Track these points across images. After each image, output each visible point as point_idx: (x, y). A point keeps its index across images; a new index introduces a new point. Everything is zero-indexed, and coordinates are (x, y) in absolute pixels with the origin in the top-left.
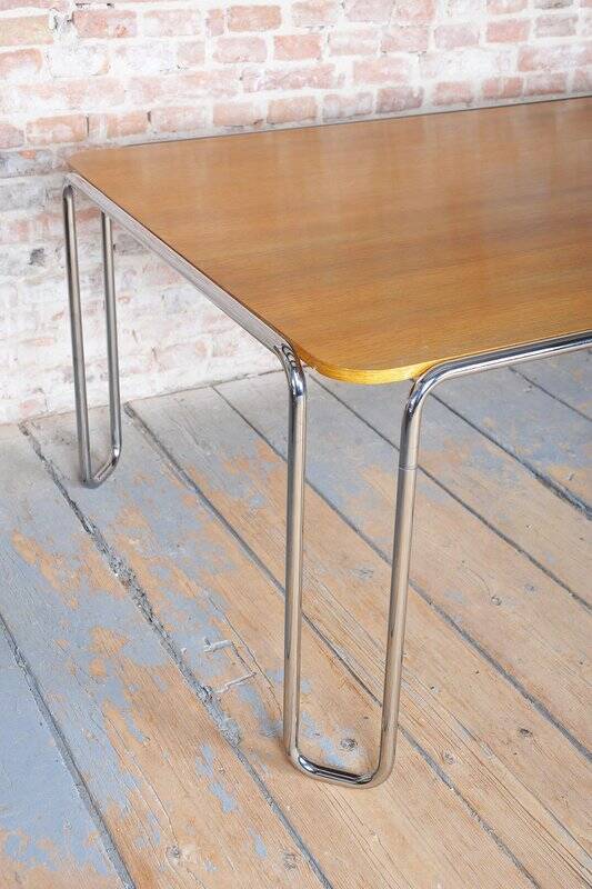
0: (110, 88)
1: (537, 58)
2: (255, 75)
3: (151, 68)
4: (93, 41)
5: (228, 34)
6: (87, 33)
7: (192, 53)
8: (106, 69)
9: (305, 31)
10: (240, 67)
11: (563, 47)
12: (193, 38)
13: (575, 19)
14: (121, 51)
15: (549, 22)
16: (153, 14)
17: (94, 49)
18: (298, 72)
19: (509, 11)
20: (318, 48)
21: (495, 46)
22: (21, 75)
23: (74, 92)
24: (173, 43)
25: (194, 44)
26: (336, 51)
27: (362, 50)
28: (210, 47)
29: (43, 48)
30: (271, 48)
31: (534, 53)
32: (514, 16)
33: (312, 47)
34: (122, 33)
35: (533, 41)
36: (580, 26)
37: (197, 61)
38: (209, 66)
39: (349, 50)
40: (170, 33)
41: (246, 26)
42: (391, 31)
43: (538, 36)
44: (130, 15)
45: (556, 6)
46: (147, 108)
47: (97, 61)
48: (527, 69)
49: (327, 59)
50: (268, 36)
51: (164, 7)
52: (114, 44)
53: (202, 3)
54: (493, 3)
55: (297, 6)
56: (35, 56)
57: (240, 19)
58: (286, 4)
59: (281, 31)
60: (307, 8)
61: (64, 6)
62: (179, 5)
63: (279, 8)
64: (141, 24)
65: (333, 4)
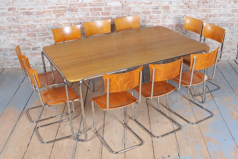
0: (74, 19)
1: (153, 17)
2: (98, 18)
3: (81, 16)
4: (72, 13)
5: (93, 12)
6: (71, 11)
8: (74, 16)
9: (106, 11)
10: (96, 17)
11: (159, 16)
12: (88, 12)
13: (161, 11)
14: (76, 14)
15: (155, 12)
16: (81, 9)
17: (72, 14)
18: (106, 17)
19: (146, 9)
20: (109, 14)
21: (144, 15)
22: (61, 17)
23: (69, 20)
24: (85, 13)
25: (88, 13)
26: (112, 15)
27: (117, 14)
28: (90, 13)
29: (65, 14)
30: (101, 14)
31: (152, 16)
32: (147, 10)
33: (108, 14)
34: (76, 11)
35: (152, 14)
36: (162, 12)
37: (88, 15)
38: (90, 16)
39: (115, 14)
40: (84, 11)
42: (123, 12)
43: (153, 14)
44: (78, 9)
45: (156, 9)
46: (80, 22)
47: (73, 15)
48: (151, 19)
49: (111, 16)
50: (100, 12)
51: (83, 8)
52: (75, 13)
53: (89, 7)
54: (142, 8)
55: (105, 8)
56: (63, 15)
57: (95, 10)
58: (103, 8)
59: (102, 11)
60: (107, 8)
61: (68, 8)
62: (85, 8)
63: (102, 8)
64: (79, 10)
65: (111, 8)
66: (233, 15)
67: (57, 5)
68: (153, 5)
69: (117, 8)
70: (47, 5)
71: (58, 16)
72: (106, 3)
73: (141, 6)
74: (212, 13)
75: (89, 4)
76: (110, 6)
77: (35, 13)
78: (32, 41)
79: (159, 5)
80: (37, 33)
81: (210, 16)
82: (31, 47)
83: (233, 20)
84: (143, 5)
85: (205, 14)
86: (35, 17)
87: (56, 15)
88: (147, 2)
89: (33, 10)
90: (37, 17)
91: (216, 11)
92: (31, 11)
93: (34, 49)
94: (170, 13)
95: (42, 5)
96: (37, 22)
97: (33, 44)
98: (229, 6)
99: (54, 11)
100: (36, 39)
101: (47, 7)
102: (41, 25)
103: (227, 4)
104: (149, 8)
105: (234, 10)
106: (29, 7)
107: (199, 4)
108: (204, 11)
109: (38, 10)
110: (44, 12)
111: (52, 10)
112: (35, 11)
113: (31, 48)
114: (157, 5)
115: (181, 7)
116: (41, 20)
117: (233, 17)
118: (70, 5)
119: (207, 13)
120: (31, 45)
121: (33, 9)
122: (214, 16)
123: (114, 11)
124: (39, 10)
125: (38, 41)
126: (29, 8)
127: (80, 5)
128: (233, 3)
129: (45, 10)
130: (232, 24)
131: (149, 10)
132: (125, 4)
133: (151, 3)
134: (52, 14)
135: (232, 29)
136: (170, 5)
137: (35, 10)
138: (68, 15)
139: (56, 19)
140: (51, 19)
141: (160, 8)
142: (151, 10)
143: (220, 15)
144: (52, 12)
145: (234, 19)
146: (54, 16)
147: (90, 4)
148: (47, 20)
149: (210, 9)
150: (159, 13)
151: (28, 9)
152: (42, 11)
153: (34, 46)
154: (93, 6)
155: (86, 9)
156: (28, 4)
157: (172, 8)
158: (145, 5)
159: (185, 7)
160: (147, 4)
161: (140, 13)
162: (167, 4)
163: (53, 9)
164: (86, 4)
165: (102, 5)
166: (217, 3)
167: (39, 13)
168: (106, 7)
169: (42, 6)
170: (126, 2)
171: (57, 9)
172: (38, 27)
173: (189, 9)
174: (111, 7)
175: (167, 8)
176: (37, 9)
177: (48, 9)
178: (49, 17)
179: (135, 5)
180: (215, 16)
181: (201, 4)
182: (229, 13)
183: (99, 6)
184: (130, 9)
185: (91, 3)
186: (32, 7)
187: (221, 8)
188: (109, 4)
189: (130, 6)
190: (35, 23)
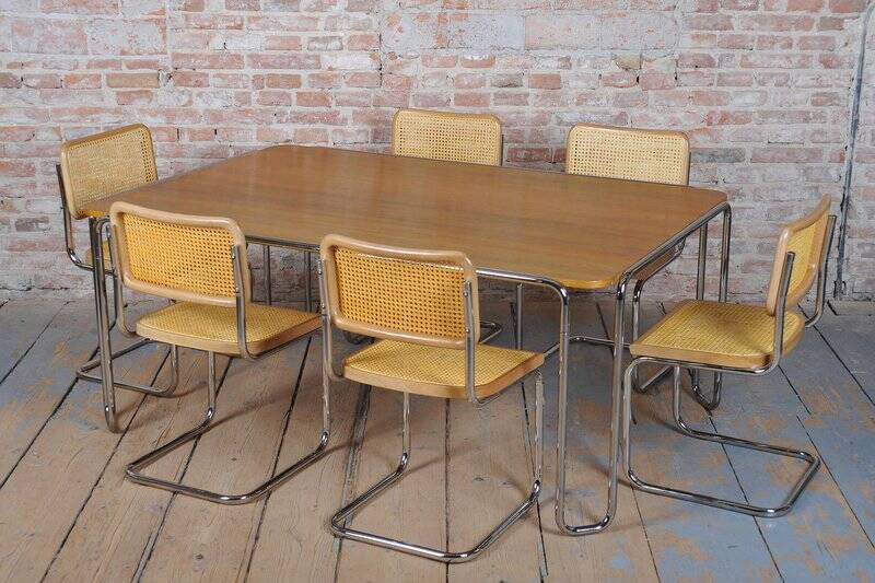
0: (192, 114)
2: (284, 113)
3: (217, 104)
4: (182, 89)
5: (266, 89)
6: (179, 83)
7: (244, 99)
8: (190, 102)
9: (316, 90)
10: (274, 108)
11: (519, 113)
12: (244, 90)
13: (527, 95)
14: (199, 95)
15: (505, 97)
16: (219, 76)
17: (183, 93)
18: (314, 114)
19: (469, 86)
20: (326, 100)
21: (462, 108)
22: (140, 103)
23: (170, 115)
24: (232, 92)
25: (244, 93)
26: (339, 104)
27: (358, 104)
28: (255, 95)
29: (153, 90)
30: (294, 99)
32: (475, 90)
33: (323, 100)
34: (199, 84)
35: (492, 107)
36: (530, 100)
37: (246, 102)
38: (255, 106)
39: (350, 103)
40: (228, 86)
41: (278, 86)
42: (381, 94)
43: (496, 104)
44: (205, 75)
45: (510, 85)
46: (215, 127)
47: (185, 99)
49: (334, 108)
50: (293, 92)
51: (225, 71)
52: (196, 90)
53: (250, 72)
54: (457, 82)
55: (312, 76)
56: (148, 95)
57: (274, 81)
58: (304, 74)
59: (301, 90)
60: (318, 76)
61: (166, 68)
62: (235, 71)
63: (299, 76)
64: (211, 81)
65: (336, 76)
66: (821, 117)
67: (123, 53)
68: (499, 69)
69: (357, 78)
70: (86, 53)
71: (125, 98)
72: (317, 58)
73: (452, 72)
74: (730, 108)
75: (250, 56)
76: (331, 69)
77: (33, 82)
78: (17, 192)
79: (519, 70)
80: (37, 162)
81: (725, 118)
82: (13, 218)
83: (818, 137)
84: (459, 69)
85: (703, 110)
86: (35, 97)
87: (118, 93)
88: (476, 58)
89: (27, 71)
90: (46, 98)
91: (750, 99)
92: (18, 73)
93: (24, 225)
94: (563, 104)
95: (65, 52)
96: (44, 116)
97: (18, 204)
98: (802, 78)
99: (109, 77)
100: (33, 185)
101: (83, 60)
102: (57, 130)
103: (793, 73)
104: (482, 83)
105: (824, 94)
106: (13, 57)
107: (678, 70)
108: (699, 97)
109: (47, 71)
110: (73, 79)
111: (103, 72)
112: (37, 72)
113: (13, 221)
114: (513, 71)
115: (609, 81)
116: (57, 112)
117: (819, 126)
118: (176, 56)
119: (713, 108)
120: (12, 210)
121: (28, 64)
122: (738, 121)
123: (344, 88)
124: (52, 71)
125: (44, 193)
126: (12, 59)
127: (214, 61)
128: (818, 69)
129: (76, 72)
130: (815, 155)
131: (482, 90)
132: (391, 63)
133: (489, 63)
134: (105, 89)
135: (815, 174)
136: (564, 74)
137: (38, 70)
138: (166, 96)
139: (116, 112)
140: (97, 110)
141: (525, 81)
142: (489, 90)
143: (766, 115)
144: (104, 79)
145: (822, 133)
146: (110, 98)
147: (255, 59)
148: (83, 112)
149: (725, 89)
150: (521, 100)
151: (9, 66)
152: (63, 73)
153: (25, 215)
154: (266, 66)
155: (238, 78)
156: (10, 44)
157: (574, 85)
158: (469, 70)
159: (623, 82)
160: (473, 64)
161: (445, 100)
162: (550, 66)
163: (109, 70)
164: (239, 57)
165: (301, 66)
166: (751, 65)
167: (51, 85)
168: (317, 72)
169: (64, 57)
170: (393, 56)
171: (125, 70)
172: (46, 137)
173: (637, 88)
174: (335, 72)
175: (551, 83)
176: (45, 65)
177: (89, 67)
178: (90, 101)
179: (428, 71)
180: (743, 118)
181: (686, 70)
182: (801, 108)
183: (289, 67)
184: (408, 82)
185: (259, 56)
186: (24, 58)
187: (770, 86)
188: (327, 60)
189: (408, 72)
190: (33, 123)
